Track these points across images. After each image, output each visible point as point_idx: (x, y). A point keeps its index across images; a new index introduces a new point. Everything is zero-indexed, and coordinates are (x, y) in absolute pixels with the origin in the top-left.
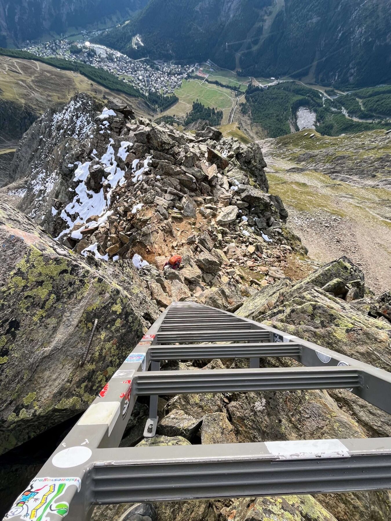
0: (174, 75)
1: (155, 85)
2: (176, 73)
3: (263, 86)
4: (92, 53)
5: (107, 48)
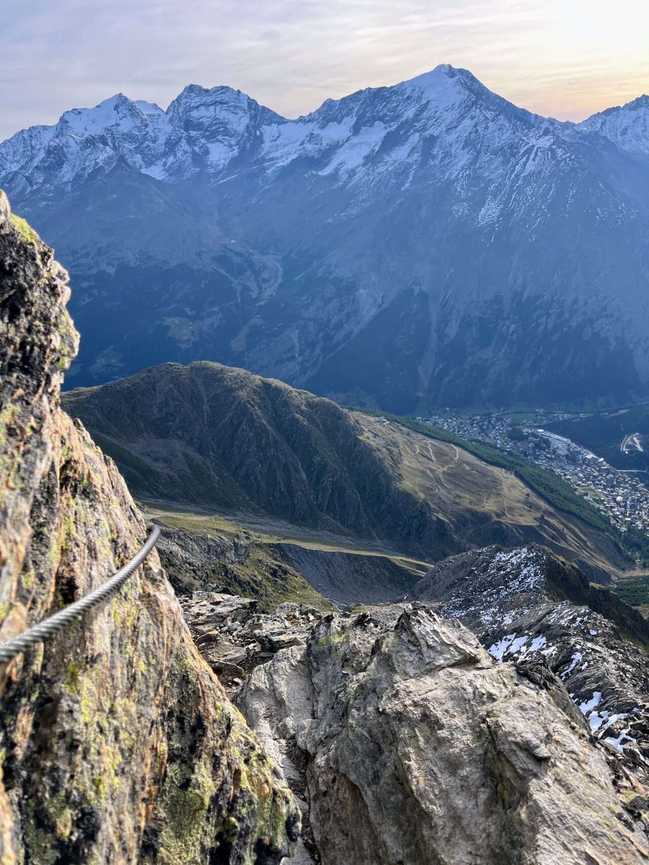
4: (542, 445)
5: (572, 442)
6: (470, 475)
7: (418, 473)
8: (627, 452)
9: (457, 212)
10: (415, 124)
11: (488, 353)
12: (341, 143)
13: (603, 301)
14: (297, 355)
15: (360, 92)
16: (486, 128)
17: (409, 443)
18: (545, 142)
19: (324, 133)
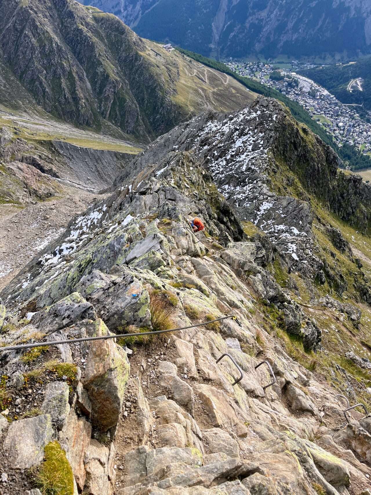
1: (357, 138)
4: (293, 84)
5: (314, 83)
6: (235, 96)
7: (191, 91)
8: (351, 91)
11: (264, 14)
14: (122, 10)
17: (188, 67)
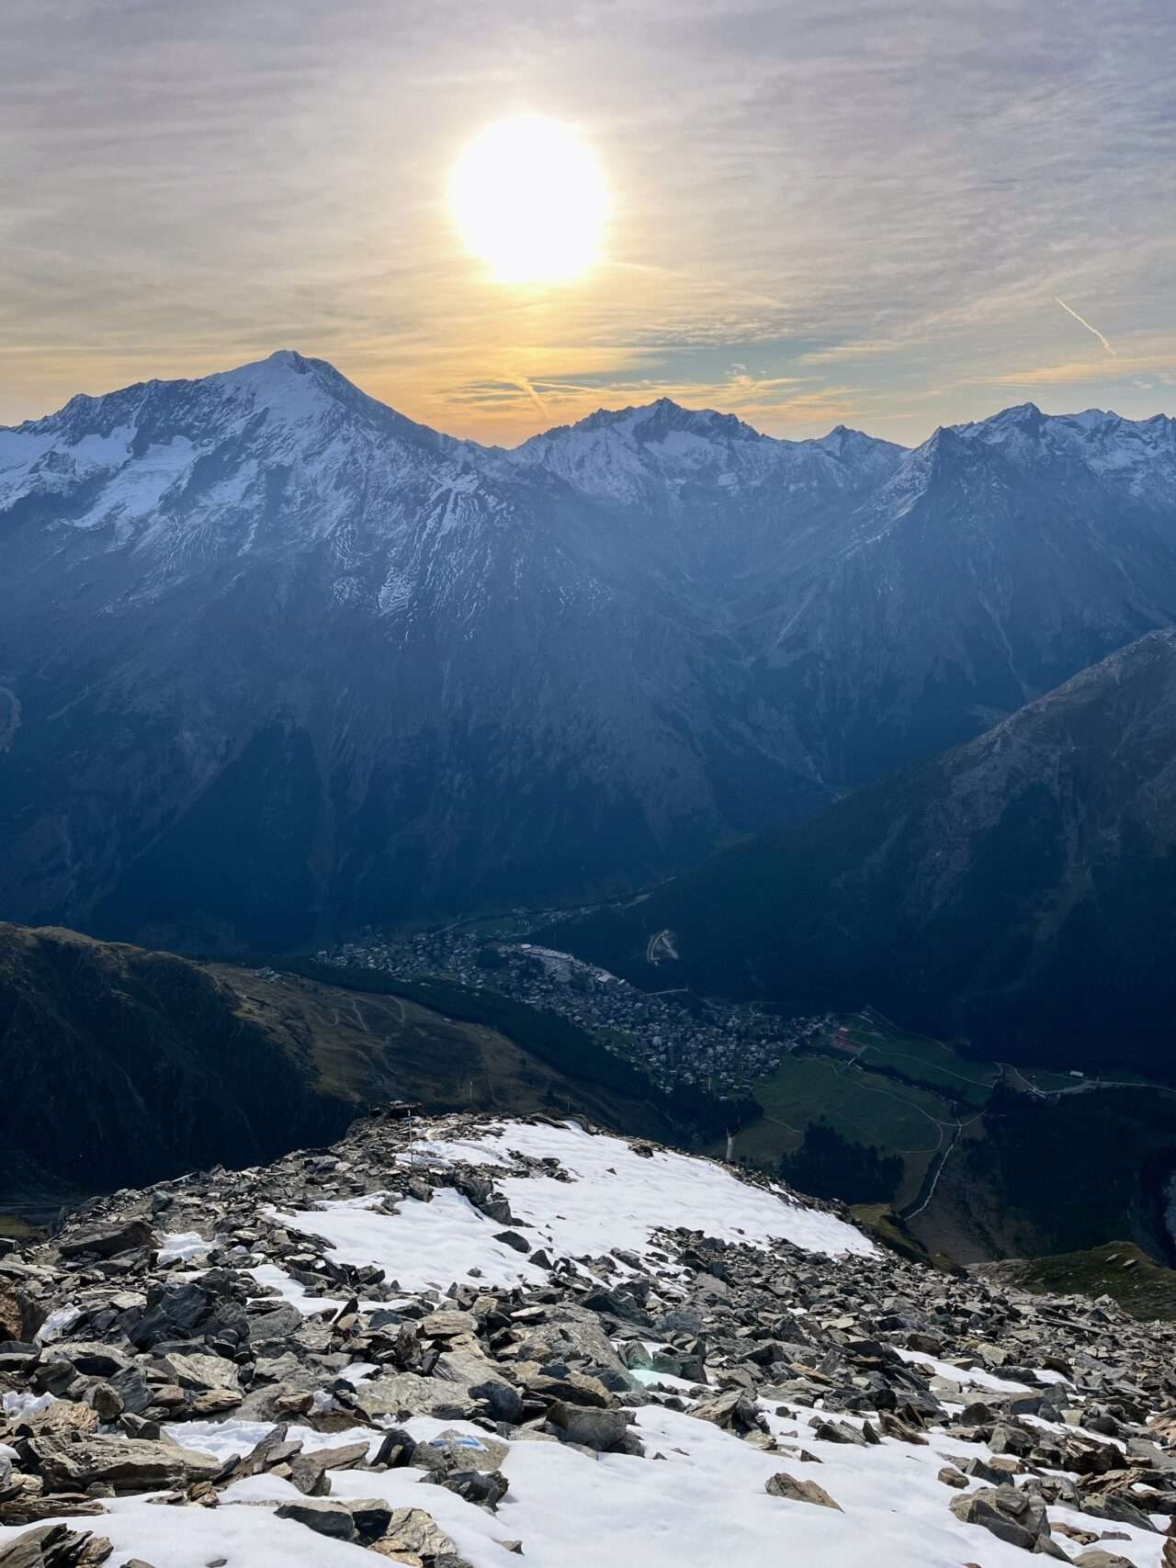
0: (759, 1038)
1: (696, 1064)
2: (765, 1036)
3: (1043, 1094)
4: (533, 968)
5: (575, 958)
6: (428, 1044)
7: (343, 1059)
8: (656, 963)
9: (341, 592)
10: (249, 445)
11: (423, 824)
12: (112, 471)
13: (588, 727)
14: (68, 862)
15: (140, 386)
16: (371, 457)
17: (320, 1008)
18: (467, 484)
19: (74, 452)
